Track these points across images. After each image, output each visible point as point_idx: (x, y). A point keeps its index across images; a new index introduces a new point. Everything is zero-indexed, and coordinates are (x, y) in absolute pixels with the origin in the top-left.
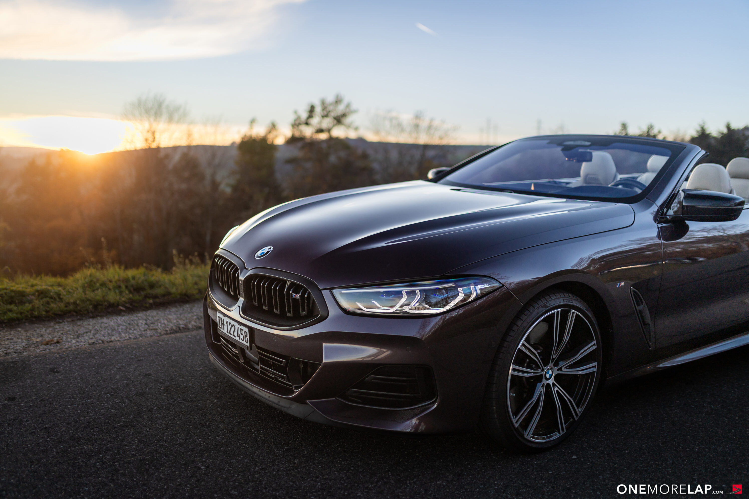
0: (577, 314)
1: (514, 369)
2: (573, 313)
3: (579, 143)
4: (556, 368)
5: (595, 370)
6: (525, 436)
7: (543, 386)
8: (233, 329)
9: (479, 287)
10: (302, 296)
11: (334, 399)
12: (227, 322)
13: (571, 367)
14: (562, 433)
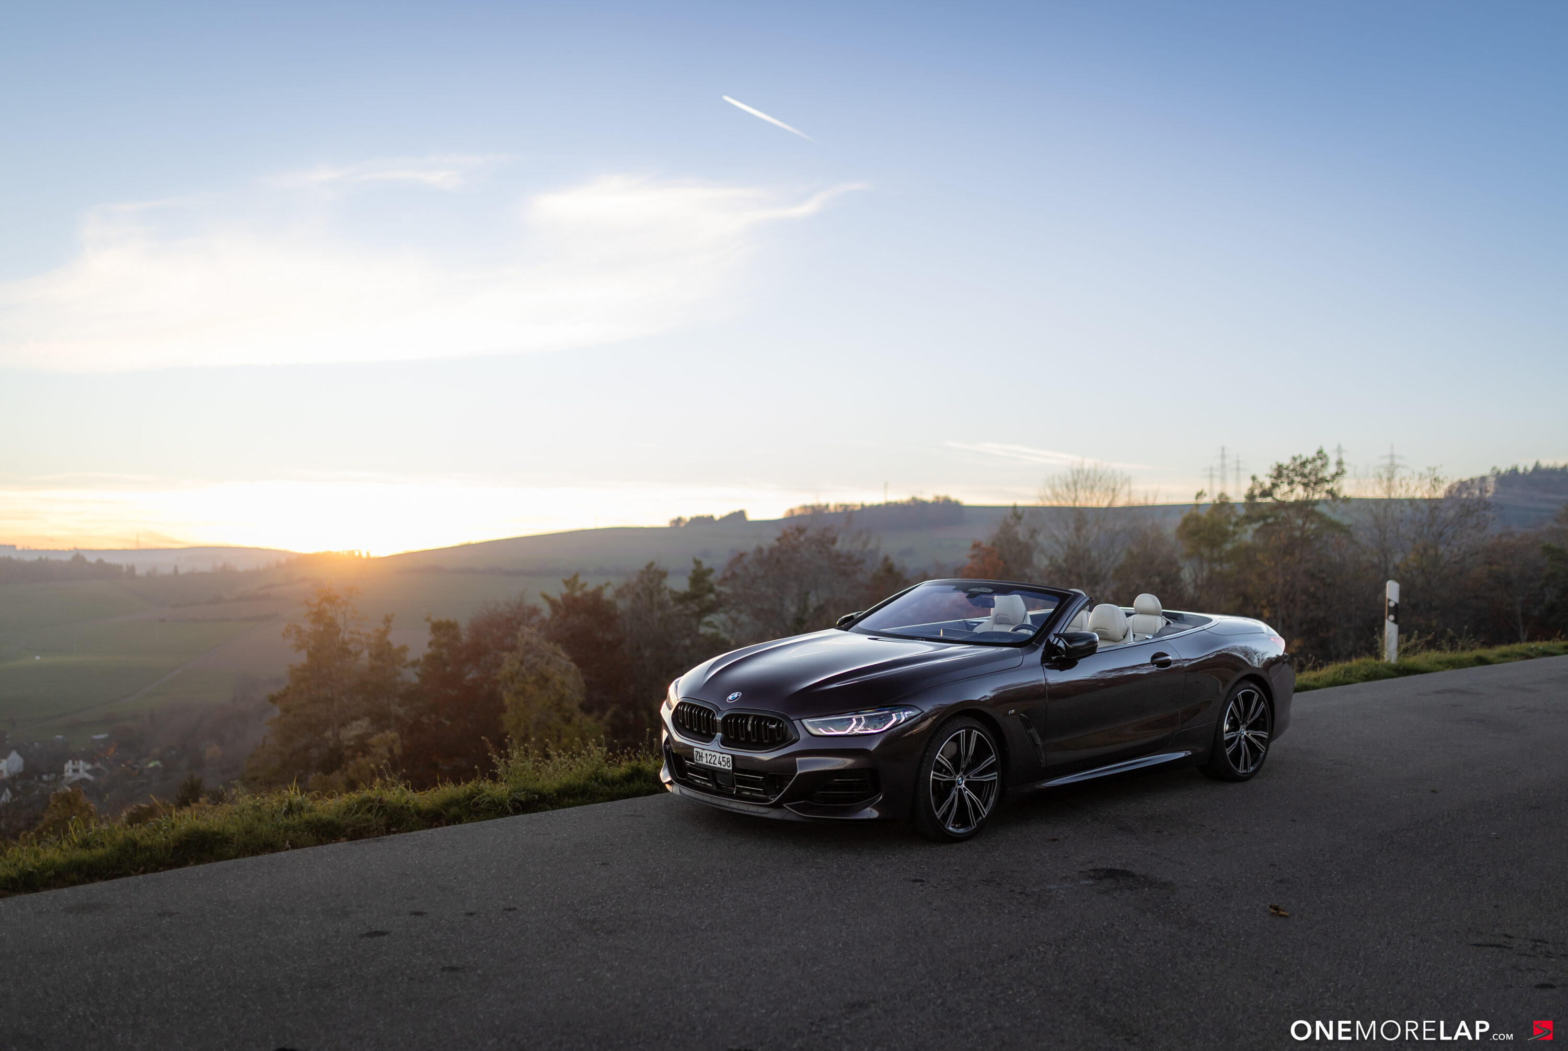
0: (978, 734)
1: (934, 775)
2: (975, 733)
3: (982, 590)
4: (965, 777)
5: (996, 778)
6: (946, 827)
7: (956, 790)
8: (713, 759)
9: (906, 713)
10: (778, 726)
11: (804, 802)
12: (706, 755)
13: (976, 775)
14: (973, 828)
